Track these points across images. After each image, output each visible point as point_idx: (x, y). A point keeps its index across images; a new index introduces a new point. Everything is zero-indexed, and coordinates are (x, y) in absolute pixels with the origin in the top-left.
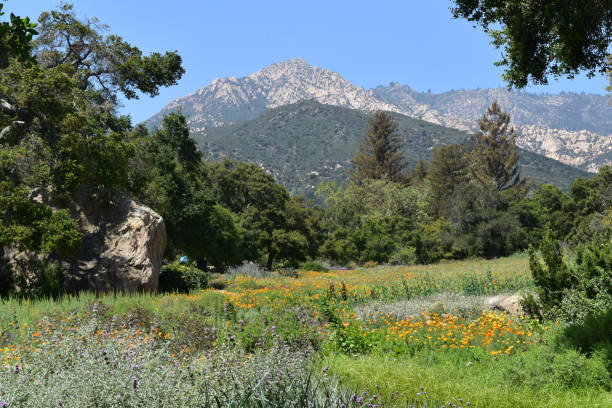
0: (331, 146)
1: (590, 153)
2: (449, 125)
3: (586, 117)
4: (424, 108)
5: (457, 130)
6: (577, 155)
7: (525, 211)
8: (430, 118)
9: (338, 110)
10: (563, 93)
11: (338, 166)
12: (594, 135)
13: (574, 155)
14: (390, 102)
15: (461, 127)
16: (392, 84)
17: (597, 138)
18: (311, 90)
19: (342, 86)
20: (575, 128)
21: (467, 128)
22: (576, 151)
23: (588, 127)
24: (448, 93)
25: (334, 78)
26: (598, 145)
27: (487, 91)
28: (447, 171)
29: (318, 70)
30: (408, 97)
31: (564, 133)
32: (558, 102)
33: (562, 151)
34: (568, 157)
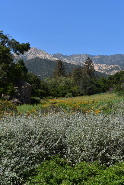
0: (43, 69)
1: (106, 70)
2: (72, 63)
3: (104, 61)
4: (66, 59)
5: (74, 65)
6: (103, 70)
7: (97, 84)
8: (67, 61)
9: (45, 59)
10: (99, 55)
11: (45, 74)
12: (107, 65)
13: (102, 70)
14: (57, 58)
15: (75, 64)
16: (58, 53)
17: (107, 66)
18: (38, 55)
19: (45, 54)
20: (102, 64)
21: (76, 64)
22: (103, 69)
23: (105, 63)
24: (71, 56)
25: (43, 52)
26: (108, 68)
27: (81, 55)
28: (77, 74)
29: (39, 50)
30: (62, 56)
31: (100, 65)
32: (98, 58)
33: (99, 69)
34: (101, 71)
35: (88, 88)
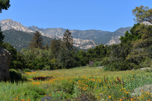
0: (18, 40)
1: (81, 44)
2: (47, 36)
3: (79, 35)
4: (41, 32)
5: (50, 38)
6: (78, 44)
7: (76, 57)
8: (43, 34)
9: (20, 31)
10: (74, 30)
11: (20, 46)
12: (81, 40)
13: (77, 44)
14: (33, 30)
16: (33, 26)
17: (82, 40)
18: (13, 27)
19: (21, 26)
20: (77, 38)
21: (52, 37)
22: (77, 43)
23: (80, 38)
24: (47, 29)
25: (18, 24)
26: (82, 42)
27: (56, 29)
28: (55, 46)
29: (14, 22)
30: (37, 29)
31: (75, 39)
32: (73, 32)
34: (75, 45)
35: (66, 61)
